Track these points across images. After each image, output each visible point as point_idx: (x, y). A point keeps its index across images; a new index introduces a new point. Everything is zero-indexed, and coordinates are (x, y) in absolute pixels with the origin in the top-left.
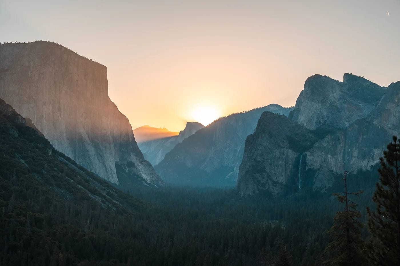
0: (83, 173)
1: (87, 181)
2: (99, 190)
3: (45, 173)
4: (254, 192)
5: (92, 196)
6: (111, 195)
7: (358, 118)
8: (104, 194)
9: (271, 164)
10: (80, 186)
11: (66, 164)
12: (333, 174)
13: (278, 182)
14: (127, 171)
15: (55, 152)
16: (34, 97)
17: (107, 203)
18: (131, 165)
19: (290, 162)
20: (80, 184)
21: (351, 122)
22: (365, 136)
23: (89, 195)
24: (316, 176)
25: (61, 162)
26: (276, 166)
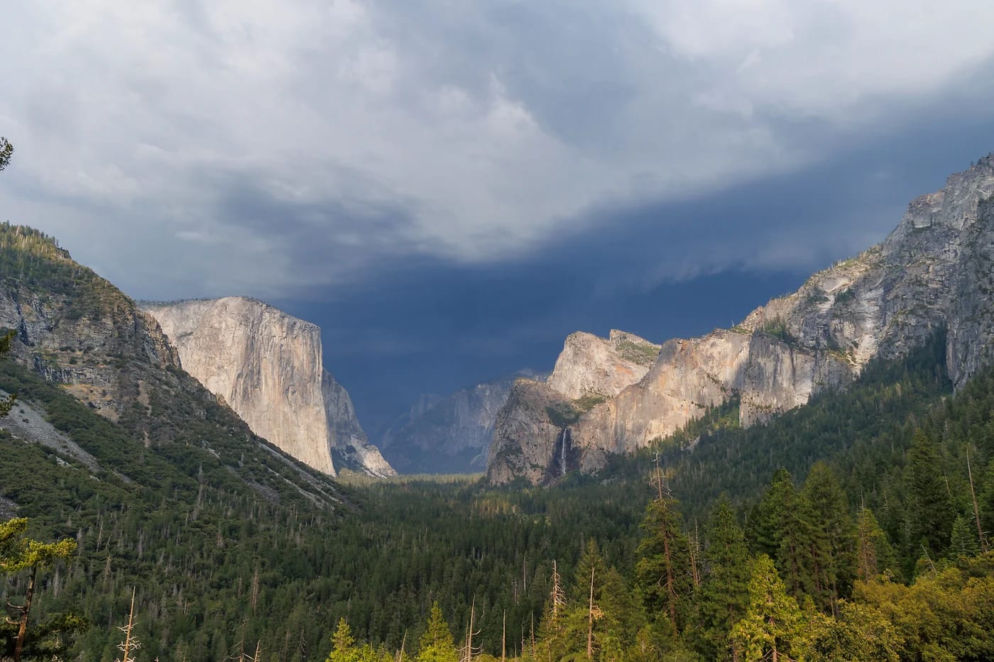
0: (291, 464)
1: (297, 473)
2: (312, 484)
3: (241, 464)
4: (508, 479)
5: (303, 493)
6: (328, 491)
7: (630, 384)
8: (319, 490)
9: (528, 443)
10: (287, 481)
11: (269, 453)
12: (604, 453)
13: (537, 466)
14: (346, 459)
15: (254, 437)
16: (226, 368)
17: (323, 501)
18: (351, 449)
19: (552, 440)
20: (286, 477)
21: (622, 389)
22: (640, 405)
23: (300, 491)
24: (583, 456)
25: (264, 451)
26: (535, 445)
